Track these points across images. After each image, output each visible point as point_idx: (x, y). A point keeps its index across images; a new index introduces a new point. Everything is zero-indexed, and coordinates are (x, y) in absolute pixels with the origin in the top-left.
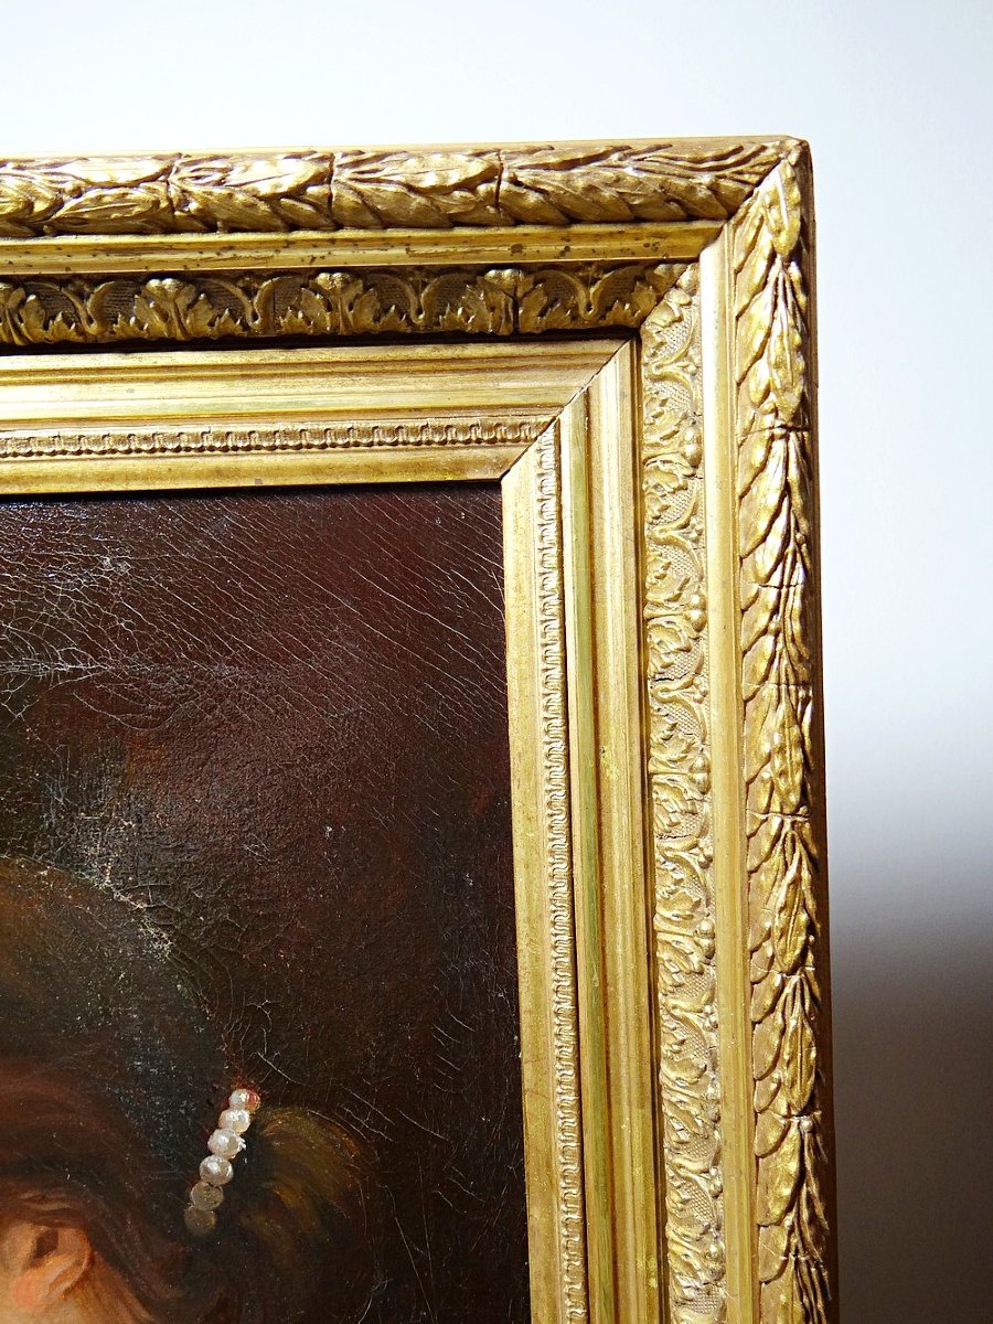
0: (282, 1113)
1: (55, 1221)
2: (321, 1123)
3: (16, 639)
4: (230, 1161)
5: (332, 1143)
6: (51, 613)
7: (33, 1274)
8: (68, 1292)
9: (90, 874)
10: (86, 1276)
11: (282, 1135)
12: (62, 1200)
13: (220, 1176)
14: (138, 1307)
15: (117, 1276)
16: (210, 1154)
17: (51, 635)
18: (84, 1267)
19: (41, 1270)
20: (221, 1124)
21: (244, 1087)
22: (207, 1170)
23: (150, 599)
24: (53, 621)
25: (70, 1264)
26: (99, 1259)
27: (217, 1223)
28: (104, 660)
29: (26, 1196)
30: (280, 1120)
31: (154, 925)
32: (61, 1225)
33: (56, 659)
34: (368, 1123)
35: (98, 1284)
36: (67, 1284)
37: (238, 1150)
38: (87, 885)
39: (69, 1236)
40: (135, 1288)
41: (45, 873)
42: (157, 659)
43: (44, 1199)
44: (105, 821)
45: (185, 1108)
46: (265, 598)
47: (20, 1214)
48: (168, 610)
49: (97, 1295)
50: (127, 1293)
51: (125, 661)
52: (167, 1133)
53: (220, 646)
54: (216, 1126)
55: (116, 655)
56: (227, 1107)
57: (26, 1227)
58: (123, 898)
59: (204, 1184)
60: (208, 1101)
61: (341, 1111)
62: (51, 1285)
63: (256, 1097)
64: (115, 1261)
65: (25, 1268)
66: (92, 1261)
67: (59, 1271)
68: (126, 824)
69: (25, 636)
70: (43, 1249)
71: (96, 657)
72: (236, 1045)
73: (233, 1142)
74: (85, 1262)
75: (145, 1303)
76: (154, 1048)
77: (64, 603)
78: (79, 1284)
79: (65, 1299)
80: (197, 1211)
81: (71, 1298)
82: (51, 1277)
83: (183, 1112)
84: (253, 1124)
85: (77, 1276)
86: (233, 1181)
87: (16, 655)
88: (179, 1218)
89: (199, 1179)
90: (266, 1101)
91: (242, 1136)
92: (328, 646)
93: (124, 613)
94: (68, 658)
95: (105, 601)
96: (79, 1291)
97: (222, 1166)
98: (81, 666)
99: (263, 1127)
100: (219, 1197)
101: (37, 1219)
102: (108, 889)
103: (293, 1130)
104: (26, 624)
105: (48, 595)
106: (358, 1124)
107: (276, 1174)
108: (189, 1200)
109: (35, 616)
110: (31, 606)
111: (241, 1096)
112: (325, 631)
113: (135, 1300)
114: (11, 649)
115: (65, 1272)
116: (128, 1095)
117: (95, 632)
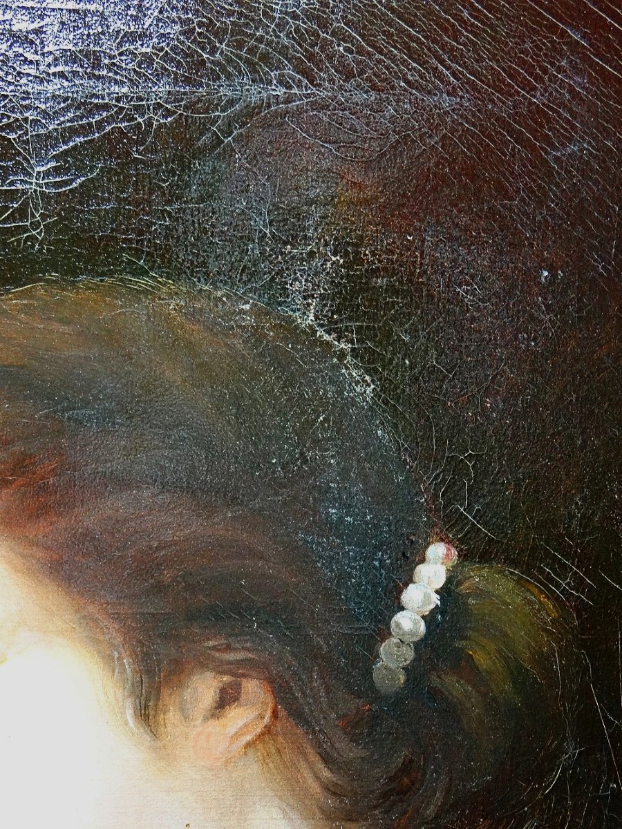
0: (480, 569)
1: (239, 670)
2: (519, 582)
3: (230, 61)
4: (423, 617)
5: (530, 603)
6: (267, 33)
7: (214, 725)
8: (248, 745)
9: (294, 311)
10: (268, 730)
11: (478, 593)
12: (248, 650)
13: (412, 633)
14: (320, 766)
15: (300, 731)
16: (403, 609)
17: (265, 58)
18: (266, 720)
19: (223, 721)
20: (416, 578)
21: (442, 540)
22: (398, 625)
23: (371, 23)
24: (269, 44)
25: (252, 716)
26: (282, 713)
27: (407, 681)
28: (320, 85)
29: (211, 643)
30: (477, 577)
31: (357, 367)
32: (244, 675)
33: (270, 83)
34: (568, 584)
35: (280, 739)
36: (248, 738)
37: (433, 606)
38: (290, 320)
39: (253, 688)
40: (318, 746)
41: (247, 307)
42: (374, 87)
43: (228, 648)
44: (311, 255)
45: (380, 561)
46: (492, 27)
47: (205, 662)
48: (388, 35)
49: (278, 751)
50: (310, 750)
51: (341, 88)
52: (360, 584)
53: (440, 77)
54: (410, 580)
55: (332, 81)
56: (423, 560)
57: (209, 675)
58: (326, 337)
59: (394, 640)
60: (404, 554)
61: (542, 571)
62: (232, 737)
63: (454, 552)
64: (297, 714)
65: (206, 719)
66: (275, 714)
67: (240, 723)
68: (334, 259)
69: (240, 58)
70: (226, 699)
71: (311, 82)
72: (435, 497)
73: (427, 596)
74: (268, 714)
75: (327, 759)
76: (350, 495)
77: (281, 25)
78: (260, 737)
79: (246, 754)
80: (386, 668)
81: (251, 752)
82: (232, 730)
83: (377, 563)
84: (449, 580)
85: (259, 730)
86: (426, 637)
87: (229, 76)
88: (368, 673)
89: (390, 634)
90: (465, 556)
91: (437, 592)
92: (553, 79)
93: (343, 38)
94: (282, 82)
95: (324, 25)
96: (260, 746)
97: (415, 623)
98: (295, 91)
99: (459, 584)
100: (410, 654)
101: (220, 669)
102: (311, 327)
103: (490, 588)
104: (240, 45)
105: (265, 14)
106: (558, 586)
107: (469, 633)
108: (378, 656)
109: (251, 36)
110: (247, 25)
111: (437, 551)
112: (553, 64)
113: (318, 758)
114: (223, 69)
115: (246, 725)
116: (319, 544)
117: (311, 57)
